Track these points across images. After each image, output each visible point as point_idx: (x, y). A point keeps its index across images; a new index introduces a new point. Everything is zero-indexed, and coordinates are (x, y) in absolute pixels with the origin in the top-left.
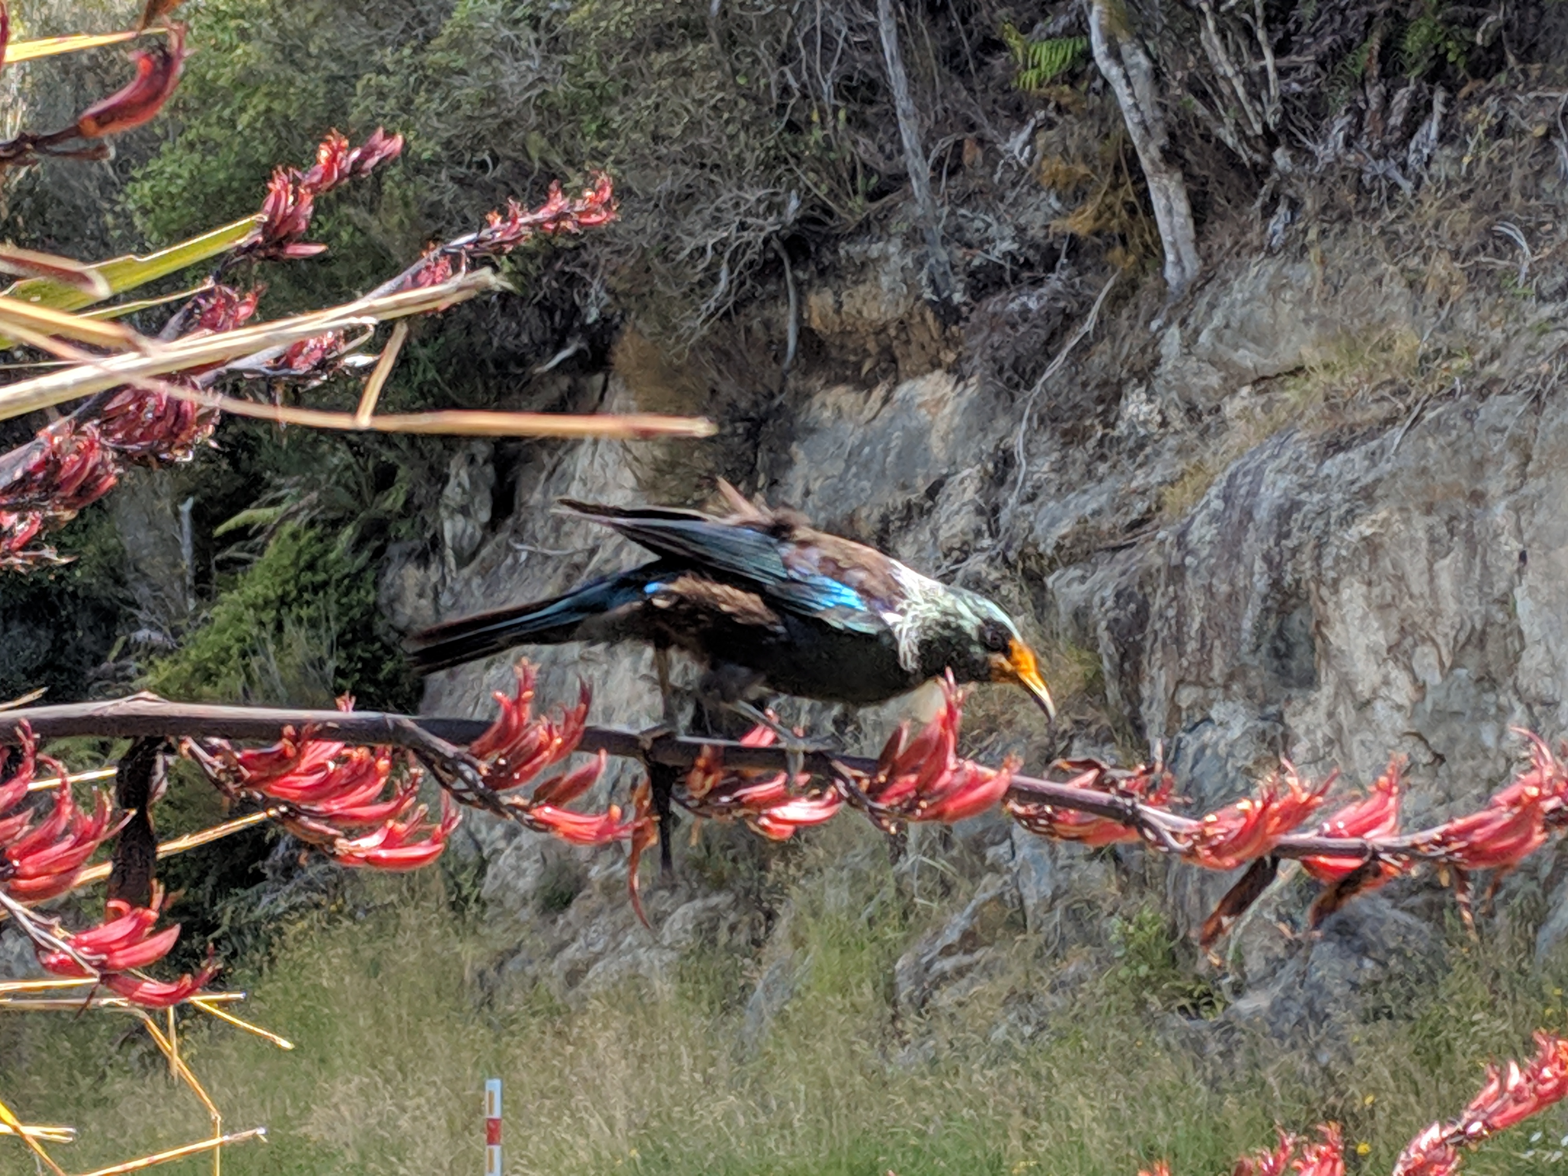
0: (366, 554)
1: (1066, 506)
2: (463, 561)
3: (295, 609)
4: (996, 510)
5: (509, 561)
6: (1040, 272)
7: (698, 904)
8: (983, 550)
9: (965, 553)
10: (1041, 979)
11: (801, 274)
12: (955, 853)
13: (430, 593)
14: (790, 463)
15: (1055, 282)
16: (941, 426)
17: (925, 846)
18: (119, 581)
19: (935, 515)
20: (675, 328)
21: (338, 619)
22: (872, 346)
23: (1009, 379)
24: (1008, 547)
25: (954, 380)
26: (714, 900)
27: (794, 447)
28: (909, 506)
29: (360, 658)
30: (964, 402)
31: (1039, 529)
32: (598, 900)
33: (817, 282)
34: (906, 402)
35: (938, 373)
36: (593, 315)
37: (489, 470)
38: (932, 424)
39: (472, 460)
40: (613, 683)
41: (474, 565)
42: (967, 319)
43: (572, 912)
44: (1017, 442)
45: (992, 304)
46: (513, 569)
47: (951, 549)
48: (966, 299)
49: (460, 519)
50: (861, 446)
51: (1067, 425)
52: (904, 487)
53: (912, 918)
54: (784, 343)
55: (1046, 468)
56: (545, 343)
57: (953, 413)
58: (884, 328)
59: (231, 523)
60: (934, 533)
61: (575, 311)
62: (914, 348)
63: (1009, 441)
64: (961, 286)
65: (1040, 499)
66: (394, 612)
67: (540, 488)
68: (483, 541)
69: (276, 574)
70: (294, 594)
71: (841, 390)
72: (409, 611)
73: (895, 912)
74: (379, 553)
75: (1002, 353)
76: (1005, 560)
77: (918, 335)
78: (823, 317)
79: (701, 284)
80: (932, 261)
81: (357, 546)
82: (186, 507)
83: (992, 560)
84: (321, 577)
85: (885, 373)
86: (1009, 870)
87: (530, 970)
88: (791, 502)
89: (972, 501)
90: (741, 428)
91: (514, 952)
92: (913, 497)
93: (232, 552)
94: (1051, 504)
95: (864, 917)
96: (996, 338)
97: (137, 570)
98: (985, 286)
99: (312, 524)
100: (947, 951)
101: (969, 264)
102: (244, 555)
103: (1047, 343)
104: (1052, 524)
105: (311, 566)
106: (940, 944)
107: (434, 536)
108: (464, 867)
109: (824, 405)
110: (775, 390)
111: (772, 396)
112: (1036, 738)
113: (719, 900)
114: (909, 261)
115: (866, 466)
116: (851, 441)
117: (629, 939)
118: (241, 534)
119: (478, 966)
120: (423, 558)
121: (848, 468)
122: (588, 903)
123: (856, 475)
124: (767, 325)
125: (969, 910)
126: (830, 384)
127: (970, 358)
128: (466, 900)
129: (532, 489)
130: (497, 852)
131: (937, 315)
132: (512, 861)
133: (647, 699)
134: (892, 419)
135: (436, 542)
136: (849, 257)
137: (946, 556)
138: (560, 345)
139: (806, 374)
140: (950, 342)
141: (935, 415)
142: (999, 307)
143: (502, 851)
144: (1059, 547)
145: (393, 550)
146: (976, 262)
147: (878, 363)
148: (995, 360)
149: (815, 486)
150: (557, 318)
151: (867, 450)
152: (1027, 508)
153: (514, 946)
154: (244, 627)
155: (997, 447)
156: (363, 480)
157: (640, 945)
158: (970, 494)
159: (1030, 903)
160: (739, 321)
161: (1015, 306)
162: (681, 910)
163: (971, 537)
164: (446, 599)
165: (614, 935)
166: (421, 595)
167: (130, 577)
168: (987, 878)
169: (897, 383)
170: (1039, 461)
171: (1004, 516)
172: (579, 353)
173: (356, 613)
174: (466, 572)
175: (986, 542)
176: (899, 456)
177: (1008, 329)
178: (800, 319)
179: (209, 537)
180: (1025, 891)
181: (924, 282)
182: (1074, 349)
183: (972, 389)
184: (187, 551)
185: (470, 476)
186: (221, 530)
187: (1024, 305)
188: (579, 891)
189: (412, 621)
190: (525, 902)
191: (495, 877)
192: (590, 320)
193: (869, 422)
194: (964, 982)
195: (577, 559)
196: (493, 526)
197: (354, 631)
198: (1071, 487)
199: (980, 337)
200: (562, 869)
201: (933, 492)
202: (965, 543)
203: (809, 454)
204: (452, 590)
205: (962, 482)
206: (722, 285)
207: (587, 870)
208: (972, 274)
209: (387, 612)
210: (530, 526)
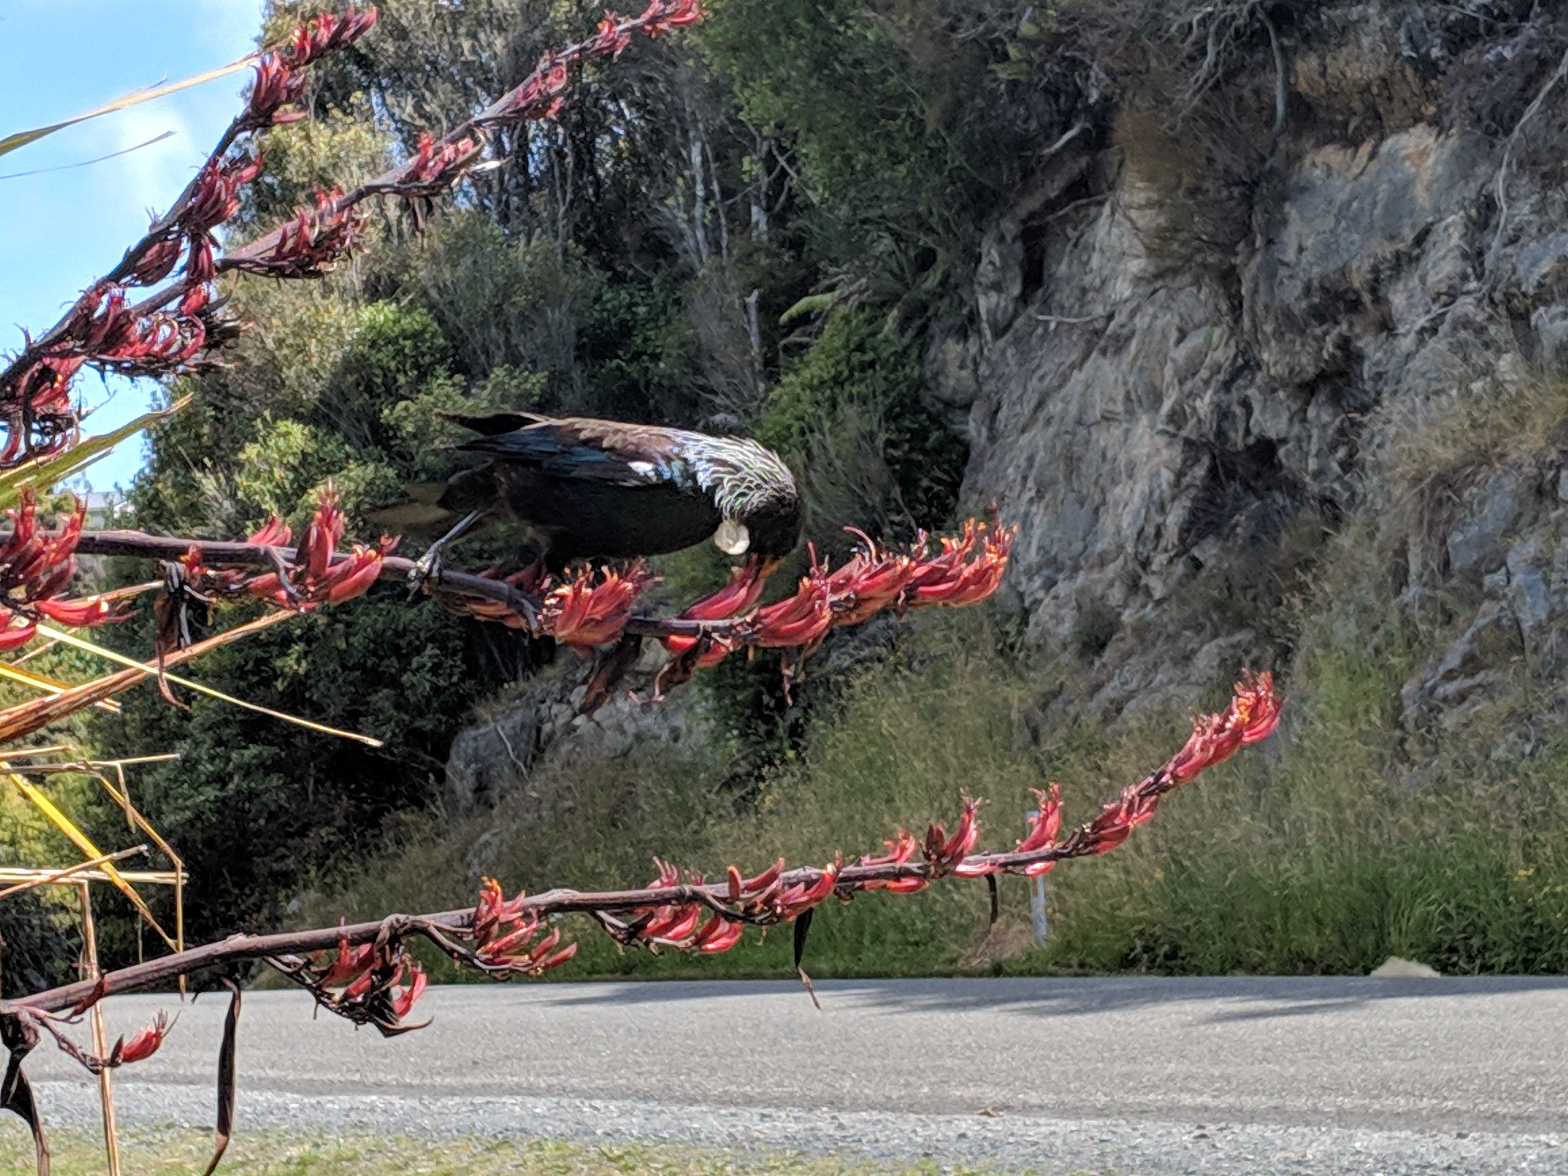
0: (911, 333)
1: (1546, 246)
2: (999, 333)
3: (847, 387)
4: (1480, 254)
5: (1040, 330)
6: (1515, 21)
7: (1221, 641)
8: (1468, 293)
9: (1453, 295)
10: (1539, 699)
11: (1286, 42)
12: (1454, 582)
13: (970, 365)
14: (1284, 222)
15: (1529, 30)
16: (1426, 176)
17: (1425, 578)
18: (698, 371)
19: (1423, 263)
20: (1169, 101)
21: (885, 393)
22: (1357, 105)
23: (1488, 127)
24: (1493, 289)
25: (1435, 132)
26: (1238, 637)
27: (1287, 207)
28: (1398, 256)
29: (909, 430)
30: (1447, 151)
31: (1521, 270)
32: (1131, 641)
33: (1304, 48)
34: (1392, 156)
35: (1421, 127)
36: (1094, 96)
37: (1018, 247)
38: (1416, 175)
39: (1002, 239)
40: (1134, 439)
41: (1008, 336)
42: (1444, 73)
43: (1109, 654)
44: (1499, 188)
45: (1469, 57)
46: (1043, 338)
47: (1439, 294)
48: (1445, 52)
49: (994, 296)
50: (1349, 203)
51: (1545, 168)
52: (1392, 238)
53: (1416, 645)
54: (1274, 108)
55: (1526, 209)
56: (1051, 125)
57: (1436, 163)
58: (1367, 88)
59: (794, 310)
60: (1423, 280)
61: (1079, 94)
62: (1397, 104)
63: (1490, 187)
64: (1438, 41)
65: (1522, 240)
66: (938, 385)
67: (1066, 260)
68: (1016, 315)
69: (829, 357)
70: (846, 373)
71: (1329, 149)
72: (952, 382)
73: (1399, 641)
74: (923, 330)
75: (1478, 103)
76: (1492, 300)
77: (1402, 91)
78: (1310, 82)
79: (1191, 58)
80: (1409, 19)
81: (902, 328)
82: (752, 299)
83: (1480, 301)
84: (869, 356)
85: (1370, 130)
86: (1505, 596)
87: (1072, 710)
88: (1286, 259)
89: (1458, 247)
90: (1236, 191)
91: (1056, 694)
92: (1401, 246)
93: (795, 337)
94: (1532, 245)
95: (1370, 649)
96: (1473, 90)
97: (712, 359)
98: (1462, 40)
99: (861, 307)
100: (1450, 676)
101: (1445, 19)
102: (805, 339)
103: (1523, 90)
104: (1535, 263)
105: (860, 348)
106: (1442, 669)
107: (971, 312)
108: (1009, 617)
109: (1314, 164)
110: (1266, 154)
111: (1263, 160)
112: (1526, 470)
113: (1242, 636)
114: (1387, 21)
115: (1355, 220)
116: (1342, 197)
117: (1160, 677)
118: (804, 319)
119: (1023, 707)
120: (962, 334)
121: (1338, 222)
122: (1121, 645)
123: (1347, 229)
124: (1257, 92)
125: (1468, 635)
126: (1319, 145)
127: (1448, 111)
128: (1012, 647)
129: (1059, 263)
130: (1037, 602)
131: (1416, 69)
132: (1051, 610)
133: (1165, 454)
134: (1379, 173)
135: (973, 317)
136: (1331, 21)
137: (1434, 301)
138: (1066, 128)
139: (1297, 135)
140: (1431, 96)
141: (1418, 166)
142: (1475, 58)
143: (1041, 601)
144: (1540, 285)
145: (935, 328)
146: (1452, 17)
147: (1363, 121)
148: (1471, 109)
149: (1309, 243)
150: (1062, 100)
151: (1355, 204)
152: (1510, 250)
153: (1055, 686)
154: (801, 406)
155: (1479, 193)
156: (905, 265)
157: (1171, 681)
158: (1455, 240)
159: (1526, 626)
160: (1230, 91)
161: (1490, 57)
162: (1206, 648)
163: (1457, 281)
164: (984, 370)
165: (1145, 675)
166: (962, 367)
167: (707, 365)
168: (1486, 605)
169: (1382, 139)
170: (1520, 204)
171: (1489, 260)
172: (1084, 131)
173: (903, 387)
174: (1001, 343)
175: (1473, 285)
176: (1385, 208)
177: (1484, 80)
178: (1287, 84)
179: (776, 327)
180: (1521, 616)
181: (1403, 40)
182: (1549, 93)
183: (1453, 142)
184: (755, 340)
185: (1001, 255)
186: (784, 318)
187: (1500, 54)
188: (1111, 634)
189: (955, 391)
190: (1065, 646)
191: (1037, 624)
192: (1091, 101)
193: (1356, 178)
194: (1466, 704)
195: (1099, 325)
196: (1024, 299)
197: (902, 405)
198: (1552, 227)
199: (1457, 89)
200: (1097, 614)
201: (1419, 240)
202: (1451, 287)
203: (1301, 213)
204: (988, 360)
205: (1446, 229)
206: (1210, 57)
207: (1119, 614)
208: (1448, 29)
209: (932, 385)
210: (1057, 296)
